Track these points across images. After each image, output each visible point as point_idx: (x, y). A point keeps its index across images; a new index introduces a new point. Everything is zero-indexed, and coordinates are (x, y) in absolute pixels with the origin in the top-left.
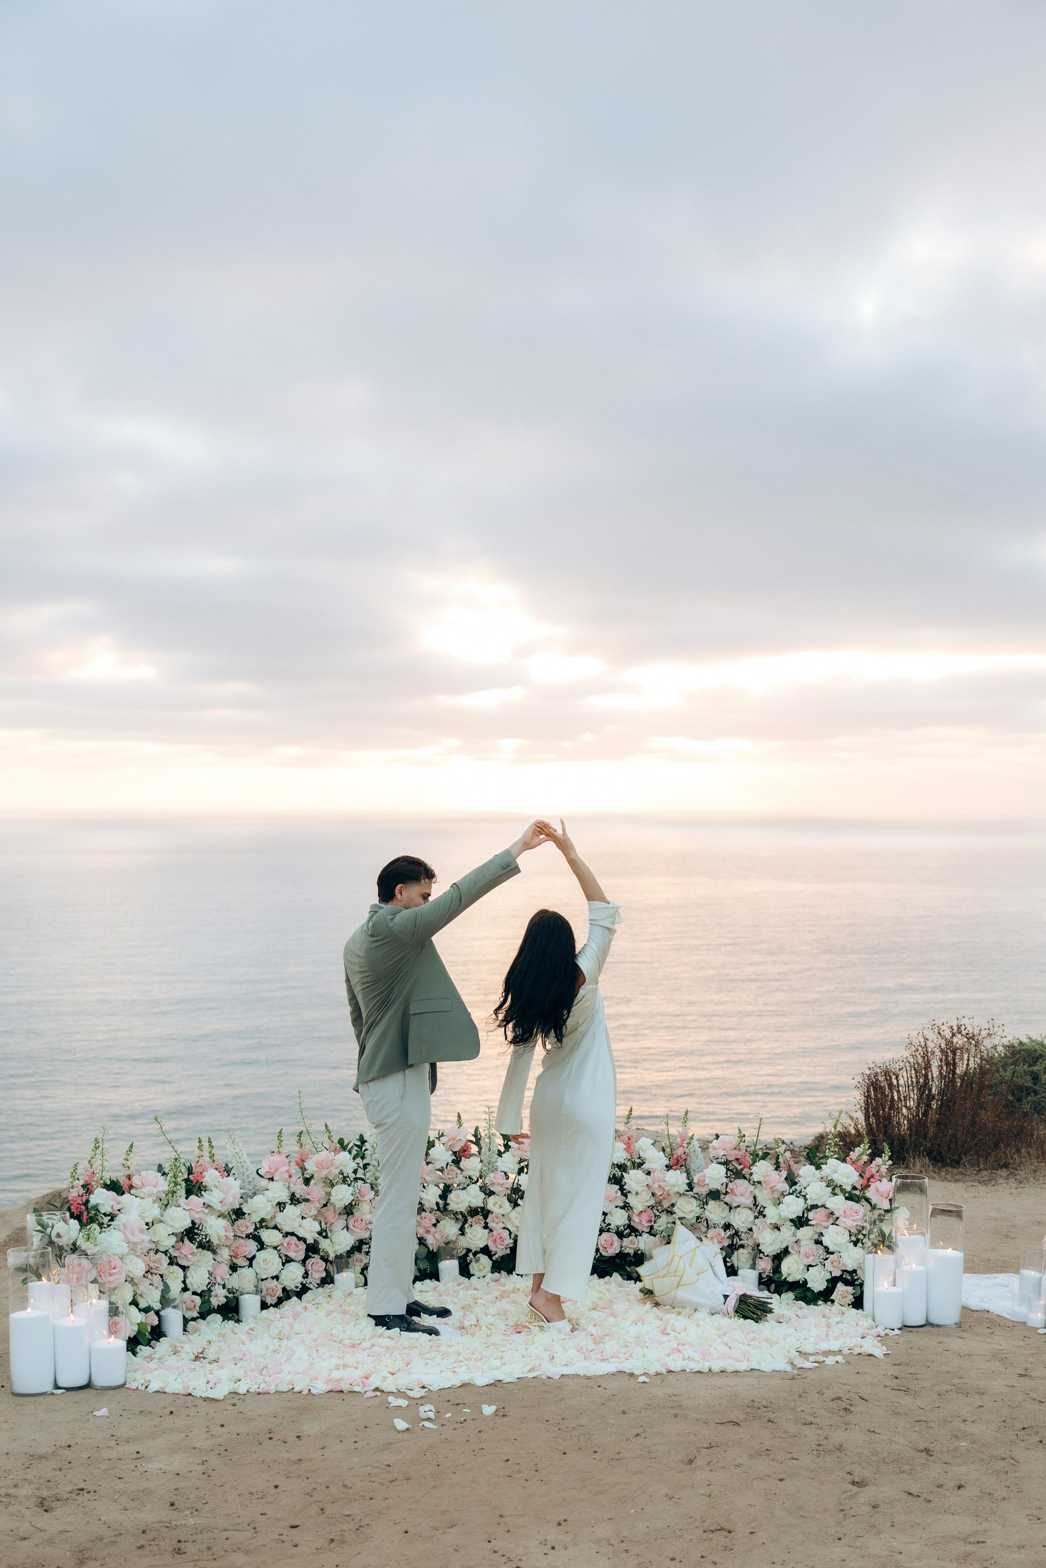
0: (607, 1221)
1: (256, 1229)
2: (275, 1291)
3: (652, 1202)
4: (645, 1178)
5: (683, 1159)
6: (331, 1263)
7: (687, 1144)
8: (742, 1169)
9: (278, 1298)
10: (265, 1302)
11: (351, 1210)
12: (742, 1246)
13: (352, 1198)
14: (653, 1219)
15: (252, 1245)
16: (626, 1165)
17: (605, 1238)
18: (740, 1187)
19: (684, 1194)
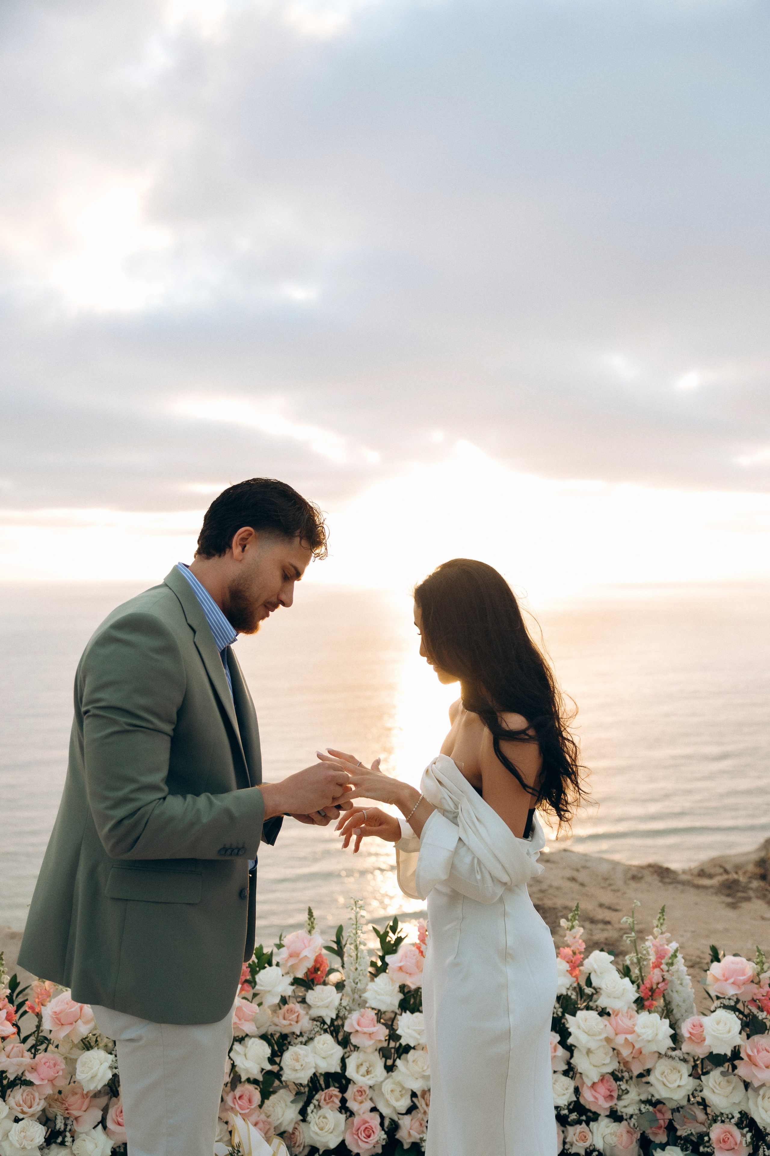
3: (613, 1065)
4: (602, 1024)
5: (662, 989)
7: (667, 964)
8: (763, 1017)
14: (615, 1095)
16: (570, 997)
18: (765, 1052)
19: (666, 1055)
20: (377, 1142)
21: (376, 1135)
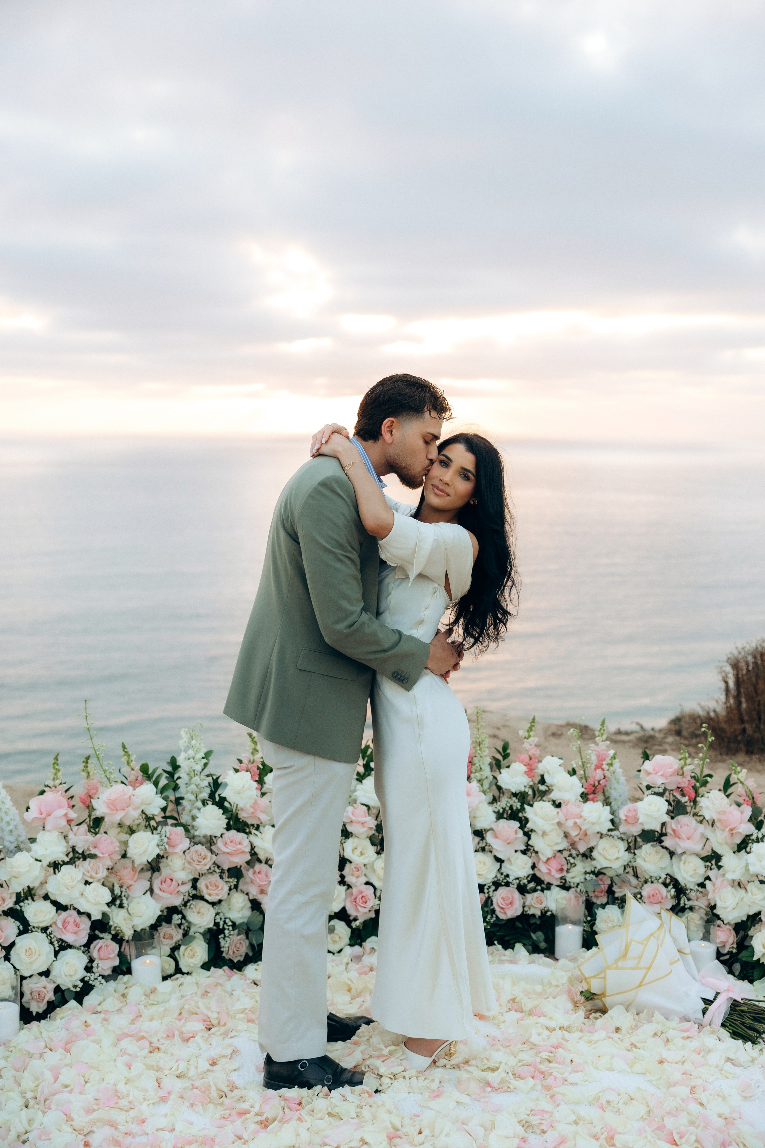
0: (504, 870)
1: (17, 903)
2: (42, 995)
3: (564, 844)
4: (555, 813)
5: (603, 785)
6: (128, 941)
7: (607, 765)
8: (686, 802)
9: (49, 1003)
10: (28, 1009)
11: (157, 866)
12: (691, 909)
13: (157, 851)
14: (565, 868)
15: (11, 926)
16: (527, 793)
17: (503, 895)
18: (686, 827)
19: (607, 835)
20: (372, 907)
21: (371, 901)
